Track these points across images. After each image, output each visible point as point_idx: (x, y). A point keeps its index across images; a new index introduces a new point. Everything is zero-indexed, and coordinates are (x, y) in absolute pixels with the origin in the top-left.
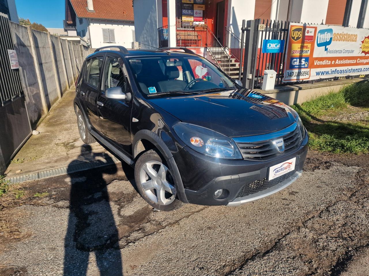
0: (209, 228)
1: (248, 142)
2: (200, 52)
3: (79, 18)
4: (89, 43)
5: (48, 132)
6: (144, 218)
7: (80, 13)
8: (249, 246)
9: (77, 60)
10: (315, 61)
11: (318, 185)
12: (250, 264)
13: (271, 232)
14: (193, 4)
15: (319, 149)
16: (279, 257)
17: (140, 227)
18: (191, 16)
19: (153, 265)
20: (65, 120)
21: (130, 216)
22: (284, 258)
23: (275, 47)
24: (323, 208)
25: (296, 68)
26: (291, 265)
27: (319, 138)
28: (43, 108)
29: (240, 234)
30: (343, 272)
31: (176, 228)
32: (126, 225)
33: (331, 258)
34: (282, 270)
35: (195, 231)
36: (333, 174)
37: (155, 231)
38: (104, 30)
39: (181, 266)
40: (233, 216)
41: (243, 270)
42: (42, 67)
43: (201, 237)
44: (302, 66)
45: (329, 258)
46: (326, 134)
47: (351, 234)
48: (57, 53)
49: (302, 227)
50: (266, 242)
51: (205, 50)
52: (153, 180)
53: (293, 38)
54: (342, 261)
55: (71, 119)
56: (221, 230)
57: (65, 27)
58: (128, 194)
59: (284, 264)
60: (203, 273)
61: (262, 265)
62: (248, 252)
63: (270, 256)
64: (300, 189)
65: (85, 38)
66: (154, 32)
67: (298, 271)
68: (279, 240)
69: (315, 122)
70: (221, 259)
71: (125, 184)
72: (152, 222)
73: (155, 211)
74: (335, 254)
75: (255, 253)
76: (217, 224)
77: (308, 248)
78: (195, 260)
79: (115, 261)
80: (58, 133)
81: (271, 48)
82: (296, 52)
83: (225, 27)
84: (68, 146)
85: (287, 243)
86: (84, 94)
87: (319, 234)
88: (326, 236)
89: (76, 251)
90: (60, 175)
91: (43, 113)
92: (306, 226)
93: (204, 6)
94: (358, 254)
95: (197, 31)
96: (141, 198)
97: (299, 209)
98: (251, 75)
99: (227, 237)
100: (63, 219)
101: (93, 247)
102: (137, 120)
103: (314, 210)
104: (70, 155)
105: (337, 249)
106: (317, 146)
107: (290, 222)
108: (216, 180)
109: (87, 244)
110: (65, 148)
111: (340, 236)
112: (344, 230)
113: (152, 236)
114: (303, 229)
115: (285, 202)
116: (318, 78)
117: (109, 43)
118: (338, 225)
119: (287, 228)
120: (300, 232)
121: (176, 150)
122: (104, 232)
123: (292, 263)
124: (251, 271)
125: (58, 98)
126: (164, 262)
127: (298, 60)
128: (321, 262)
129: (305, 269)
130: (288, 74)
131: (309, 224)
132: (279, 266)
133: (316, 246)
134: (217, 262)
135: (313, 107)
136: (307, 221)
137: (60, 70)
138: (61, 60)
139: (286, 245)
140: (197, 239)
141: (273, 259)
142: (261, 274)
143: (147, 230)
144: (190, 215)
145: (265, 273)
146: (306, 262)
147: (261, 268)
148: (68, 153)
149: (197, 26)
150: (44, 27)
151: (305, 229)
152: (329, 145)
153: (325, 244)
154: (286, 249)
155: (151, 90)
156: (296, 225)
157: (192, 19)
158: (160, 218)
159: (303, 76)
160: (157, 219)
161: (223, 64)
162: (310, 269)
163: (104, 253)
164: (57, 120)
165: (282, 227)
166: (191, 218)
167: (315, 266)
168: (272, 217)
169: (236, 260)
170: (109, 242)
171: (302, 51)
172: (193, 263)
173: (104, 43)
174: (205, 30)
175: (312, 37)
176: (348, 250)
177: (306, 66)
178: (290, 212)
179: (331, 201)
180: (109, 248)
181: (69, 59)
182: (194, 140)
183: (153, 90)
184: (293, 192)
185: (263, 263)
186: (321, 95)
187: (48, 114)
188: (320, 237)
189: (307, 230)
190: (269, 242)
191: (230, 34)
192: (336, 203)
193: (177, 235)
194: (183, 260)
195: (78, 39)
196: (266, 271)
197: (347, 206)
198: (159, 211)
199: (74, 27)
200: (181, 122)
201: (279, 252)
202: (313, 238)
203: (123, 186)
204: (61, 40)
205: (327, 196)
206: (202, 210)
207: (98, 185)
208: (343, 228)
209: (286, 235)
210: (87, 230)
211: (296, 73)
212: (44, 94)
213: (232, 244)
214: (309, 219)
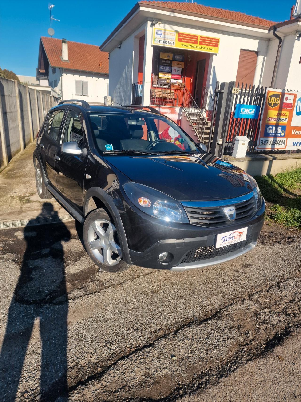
0: (152, 292)
1: (197, 207)
2: (175, 112)
3: (52, 68)
4: (60, 94)
5: (5, 184)
6: (88, 278)
7: (53, 62)
8: (189, 313)
9: (45, 111)
10: (293, 130)
11: (274, 260)
12: (185, 330)
13: (214, 302)
14: (171, 61)
15: (285, 223)
16: (216, 326)
17: (82, 285)
18: (169, 73)
19: (89, 323)
20: (24, 173)
21: (74, 275)
22: (221, 327)
23: (249, 112)
24: (273, 283)
25: (271, 136)
26: (226, 334)
27: (287, 212)
28: (3, 158)
29: (182, 301)
30: (278, 345)
31: (119, 289)
32: (69, 282)
33: (269, 331)
34: (215, 338)
35: (138, 294)
36: (293, 250)
37: (97, 290)
38: (77, 82)
39: (116, 326)
40: (179, 283)
41: (177, 335)
42: (6, 116)
43: (142, 300)
44: (278, 135)
45: (267, 332)
46: (295, 209)
47: (297, 310)
48: (24, 102)
49: (247, 299)
50: (206, 311)
51: (181, 110)
52: (100, 239)
53: (270, 104)
54: (279, 335)
55: (31, 172)
56: (163, 296)
57: (38, 76)
58: (76, 253)
59: (219, 333)
60: (137, 334)
61: (197, 332)
62: (186, 318)
63: (207, 324)
64: (255, 263)
65: (57, 89)
66: (128, 87)
67: (232, 340)
68: (220, 310)
69: (287, 195)
70: (157, 323)
71: (75, 242)
72: (95, 281)
73: (101, 272)
74: (275, 329)
75: (193, 320)
76: (161, 289)
77: (248, 320)
78: (132, 322)
79: (52, 316)
80: (15, 186)
81: (244, 114)
82: (272, 119)
83: (204, 88)
84: (23, 200)
85: (227, 313)
86: (43, 147)
87: (263, 308)
88: (269, 310)
89: (14, 302)
90: (10, 228)
91: (2, 164)
92: (251, 299)
93: (183, 63)
94: (298, 331)
95: (173, 89)
96: (89, 258)
97: (249, 282)
98: (222, 140)
99: (168, 302)
100: (7, 272)
101: (32, 300)
102: (90, 177)
103: (264, 284)
104: (24, 209)
105: (277, 323)
106: (284, 221)
107: (236, 293)
108: (160, 243)
109: (27, 297)
110: (20, 201)
111: (284, 312)
112: (290, 306)
113: (93, 295)
114: (248, 302)
115: (235, 274)
116: (295, 148)
117: (81, 95)
118: (284, 301)
119: (232, 299)
120: (243, 304)
121: (123, 210)
122: (46, 287)
123: (228, 333)
124: (184, 337)
125: (20, 149)
126: (100, 320)
127: (274, 128)
128: (258, 334)
129: (240, 340)
130: (262, 142)
131: (255, 297)
132: (214, 334)
133: (257, 319)
134: (153, 326)
135: (287, 180)
136: (254, 294)
137: (25, 121)
138: (27, 110)
139: (226, 315)
140: (138, 302)
141: (210, 328)
142: (194, 340)
143: (89, 290)
144: (135, 278)
145: (198, 339)
146: (243, 333)
147: (196, 334)
148: (22, 207)
149: (174, 84)
150: (15, 74)
151: (250, 301)
152: (296, 220)
153: (267, 317)
154: (225, 319)
155: (108, 147)
156: (241, 296)
157: (169, 76)
158: (104, 279)
159: (279, 145)
160: (101, 279)
161: (198, 126)
162: (244, 340)
163: (41, 308)
164: (16, 173)
165: (227, 297)
166: (136, 281)
167: (251, 338)
168: (219, 287)
169: (172, 325)
170: (48, 297)
171: (278, 119)
172: (129, 324)
173: (76, 95)
174: (182, 89)
175: (291, 104)
176: (288, 325)
177: (283, 135)
178: (238, 284)
179: (284, 276)
180: (48, 303)
181: (36, 109)
182: (142, 200)
183: (110, 147)
184: (247, 264)
185: (199, 330)
186: (298, 167)
187: (8, 165)
188: (263, 311)
189: (252, 303)
190: (210, 311)
191: (208, 95)
192: (288, 279)
193: (119, 297)
194: (119, 320)
195: (49, 89)
196: (200, 338)
197: (299, 283)
198: (105, 271)
199: (46, 76)
200: (132, 181)
201: (218, 321)
202: (256, 311)
203: (72, 245)
204: (30, 89)
205: (281, 272)
206: (148, 274)
207: (48, 241)
208: (290, 304)
209: (228, 305)
210: (29, 284)
211: (271, 141)
212: (6, 145)
213: (171, 309)
214: (256, 292)
